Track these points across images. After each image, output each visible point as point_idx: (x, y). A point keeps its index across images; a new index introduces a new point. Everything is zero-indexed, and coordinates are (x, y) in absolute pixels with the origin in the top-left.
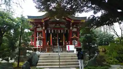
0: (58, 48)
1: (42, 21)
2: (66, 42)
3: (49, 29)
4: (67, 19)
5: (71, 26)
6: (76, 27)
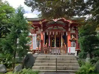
0: (56, 50)
1: (40, 23)
2: (64, 44)
3: (47, 31)
4: (65, 20)
5: (69, 28)
6: (74, 29)
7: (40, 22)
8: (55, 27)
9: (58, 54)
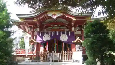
3: (45, 31)
4: (67, 17)
5: (73, 27)
6: (80, 29)
7: (35, 19)
8: (55, 26)
9: (59, 61)
